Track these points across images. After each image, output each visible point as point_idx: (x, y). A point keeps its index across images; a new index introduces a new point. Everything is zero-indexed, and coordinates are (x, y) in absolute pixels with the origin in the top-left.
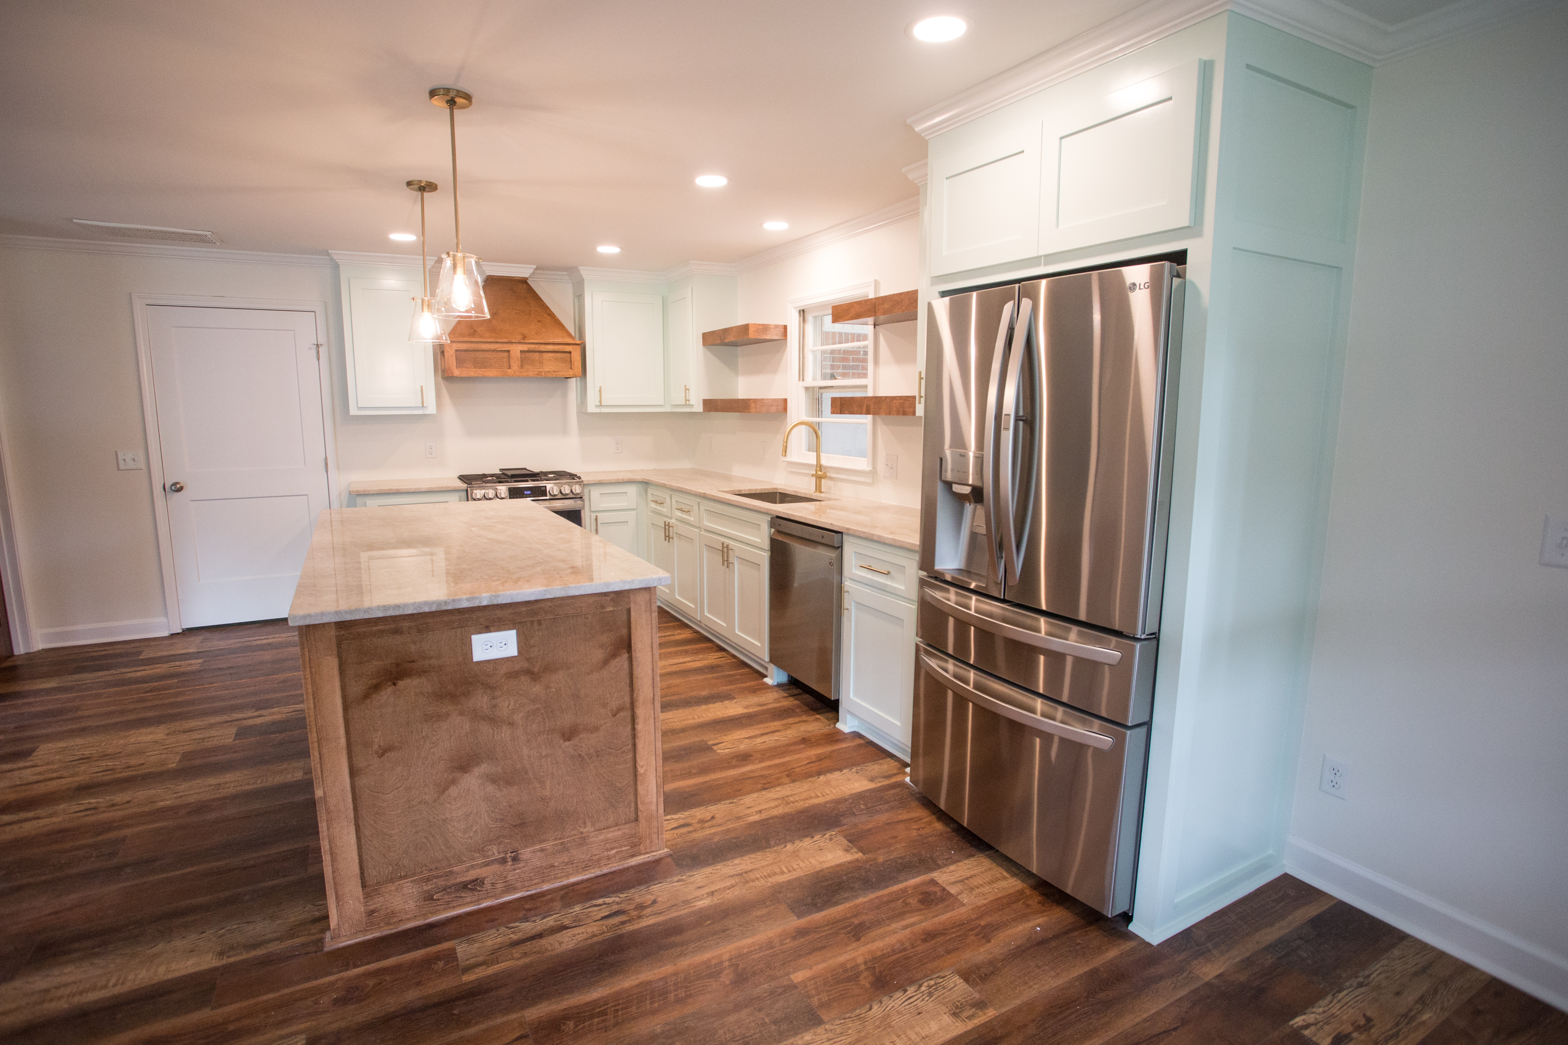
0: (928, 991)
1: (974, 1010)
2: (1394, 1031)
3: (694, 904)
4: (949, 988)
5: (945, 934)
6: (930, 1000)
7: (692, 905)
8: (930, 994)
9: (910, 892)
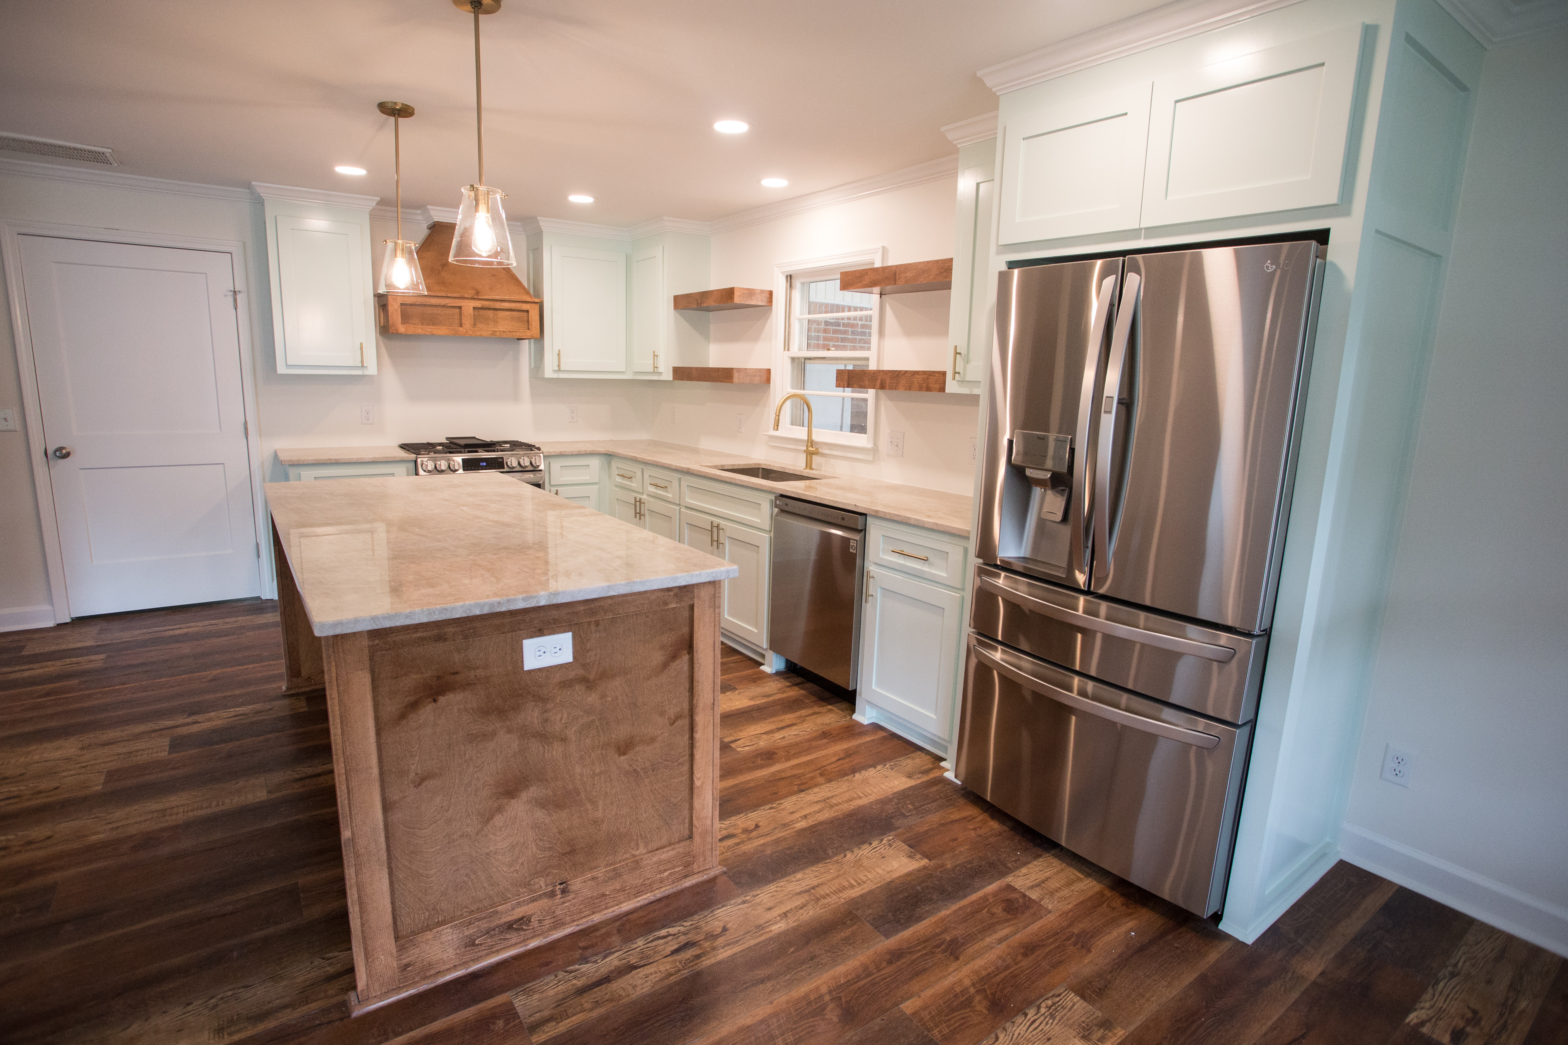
0: (1048, 1013)
1: (1102, 1031)
2: (1502, 1021)
3: (770, 929)
4: (1069, 1007)
5: (1043, 946)
6: (1056, 1021)
7: (767, 930)
8: (1052, 1016)
9: (991, 900)
